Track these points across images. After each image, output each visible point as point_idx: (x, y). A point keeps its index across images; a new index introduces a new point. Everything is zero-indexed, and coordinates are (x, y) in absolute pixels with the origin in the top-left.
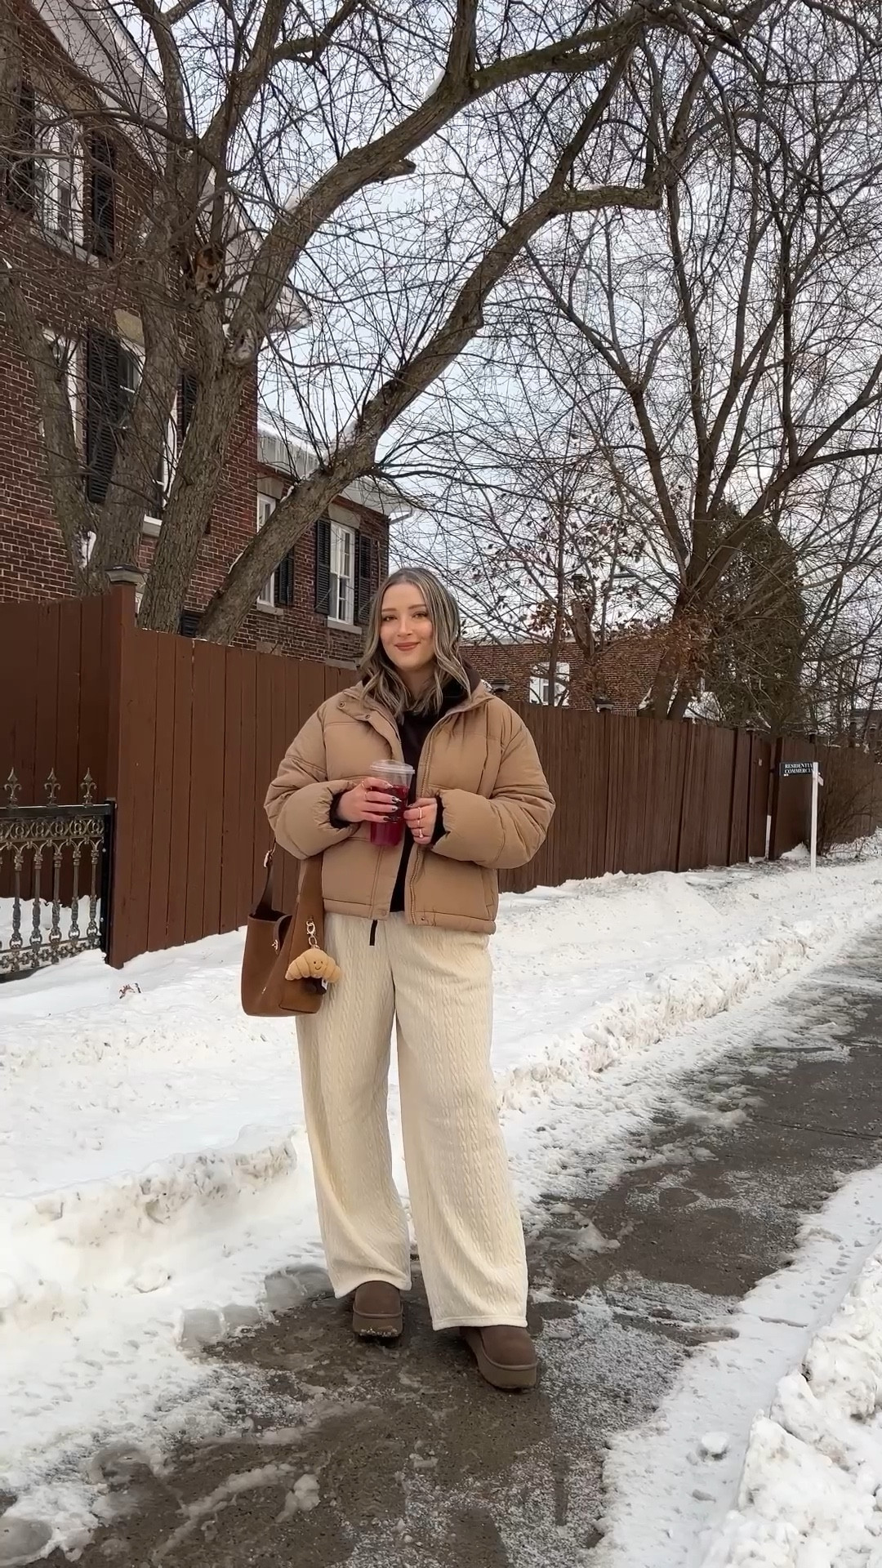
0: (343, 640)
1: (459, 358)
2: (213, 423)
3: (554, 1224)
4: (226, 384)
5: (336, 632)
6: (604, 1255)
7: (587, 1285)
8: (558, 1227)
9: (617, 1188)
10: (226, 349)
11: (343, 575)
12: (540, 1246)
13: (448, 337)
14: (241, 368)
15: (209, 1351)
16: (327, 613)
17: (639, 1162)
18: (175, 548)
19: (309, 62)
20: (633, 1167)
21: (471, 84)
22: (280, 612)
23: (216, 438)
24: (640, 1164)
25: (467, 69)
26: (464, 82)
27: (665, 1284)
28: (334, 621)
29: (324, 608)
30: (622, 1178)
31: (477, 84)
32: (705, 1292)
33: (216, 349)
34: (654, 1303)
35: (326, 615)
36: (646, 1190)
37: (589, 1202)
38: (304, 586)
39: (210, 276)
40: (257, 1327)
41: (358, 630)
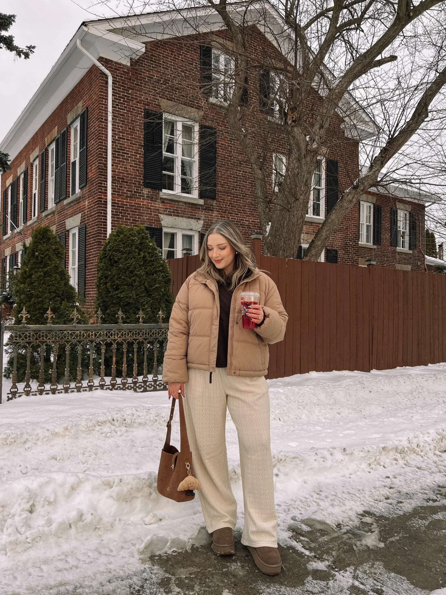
0: (404, 256)
1: (418, 131)
2: (304, 175)
3: (358, 528)
4: (308, 159)
5: (401, 253)
6: (372, 550)
7: (349, 565)
8: (360, 530)
9: (407, 514)
10: (307, 145)
11: (404, 230)
12: (343, 537)
13: (411, 124)
14: (313, 152)
15: (152, 558)
16: (396, 245)
17: (431, 502)
18: (293, 225)
19: (356, 29)
20: (425, 504)
21: (409, 15)
22: (375, 247)
23: (306, 181)
24: (431, 503)
25: (407, 9)
26: (406, 15)
27: (393, 574)
28: (399, 249)
29: (394, 243)
30: (415, 509)
31: (411, 14)
32: (412, 583)
33: (303, 146)
34: (378, 584)
35: (396, 247)
36: (423, 518)
37: (387, 519)
38: (386, 236)
39: (293, 118)
40: (180, 551)
41: (411, 252)
